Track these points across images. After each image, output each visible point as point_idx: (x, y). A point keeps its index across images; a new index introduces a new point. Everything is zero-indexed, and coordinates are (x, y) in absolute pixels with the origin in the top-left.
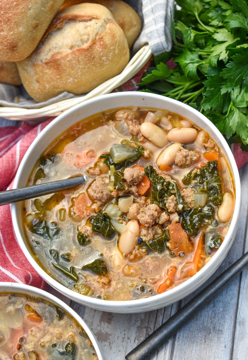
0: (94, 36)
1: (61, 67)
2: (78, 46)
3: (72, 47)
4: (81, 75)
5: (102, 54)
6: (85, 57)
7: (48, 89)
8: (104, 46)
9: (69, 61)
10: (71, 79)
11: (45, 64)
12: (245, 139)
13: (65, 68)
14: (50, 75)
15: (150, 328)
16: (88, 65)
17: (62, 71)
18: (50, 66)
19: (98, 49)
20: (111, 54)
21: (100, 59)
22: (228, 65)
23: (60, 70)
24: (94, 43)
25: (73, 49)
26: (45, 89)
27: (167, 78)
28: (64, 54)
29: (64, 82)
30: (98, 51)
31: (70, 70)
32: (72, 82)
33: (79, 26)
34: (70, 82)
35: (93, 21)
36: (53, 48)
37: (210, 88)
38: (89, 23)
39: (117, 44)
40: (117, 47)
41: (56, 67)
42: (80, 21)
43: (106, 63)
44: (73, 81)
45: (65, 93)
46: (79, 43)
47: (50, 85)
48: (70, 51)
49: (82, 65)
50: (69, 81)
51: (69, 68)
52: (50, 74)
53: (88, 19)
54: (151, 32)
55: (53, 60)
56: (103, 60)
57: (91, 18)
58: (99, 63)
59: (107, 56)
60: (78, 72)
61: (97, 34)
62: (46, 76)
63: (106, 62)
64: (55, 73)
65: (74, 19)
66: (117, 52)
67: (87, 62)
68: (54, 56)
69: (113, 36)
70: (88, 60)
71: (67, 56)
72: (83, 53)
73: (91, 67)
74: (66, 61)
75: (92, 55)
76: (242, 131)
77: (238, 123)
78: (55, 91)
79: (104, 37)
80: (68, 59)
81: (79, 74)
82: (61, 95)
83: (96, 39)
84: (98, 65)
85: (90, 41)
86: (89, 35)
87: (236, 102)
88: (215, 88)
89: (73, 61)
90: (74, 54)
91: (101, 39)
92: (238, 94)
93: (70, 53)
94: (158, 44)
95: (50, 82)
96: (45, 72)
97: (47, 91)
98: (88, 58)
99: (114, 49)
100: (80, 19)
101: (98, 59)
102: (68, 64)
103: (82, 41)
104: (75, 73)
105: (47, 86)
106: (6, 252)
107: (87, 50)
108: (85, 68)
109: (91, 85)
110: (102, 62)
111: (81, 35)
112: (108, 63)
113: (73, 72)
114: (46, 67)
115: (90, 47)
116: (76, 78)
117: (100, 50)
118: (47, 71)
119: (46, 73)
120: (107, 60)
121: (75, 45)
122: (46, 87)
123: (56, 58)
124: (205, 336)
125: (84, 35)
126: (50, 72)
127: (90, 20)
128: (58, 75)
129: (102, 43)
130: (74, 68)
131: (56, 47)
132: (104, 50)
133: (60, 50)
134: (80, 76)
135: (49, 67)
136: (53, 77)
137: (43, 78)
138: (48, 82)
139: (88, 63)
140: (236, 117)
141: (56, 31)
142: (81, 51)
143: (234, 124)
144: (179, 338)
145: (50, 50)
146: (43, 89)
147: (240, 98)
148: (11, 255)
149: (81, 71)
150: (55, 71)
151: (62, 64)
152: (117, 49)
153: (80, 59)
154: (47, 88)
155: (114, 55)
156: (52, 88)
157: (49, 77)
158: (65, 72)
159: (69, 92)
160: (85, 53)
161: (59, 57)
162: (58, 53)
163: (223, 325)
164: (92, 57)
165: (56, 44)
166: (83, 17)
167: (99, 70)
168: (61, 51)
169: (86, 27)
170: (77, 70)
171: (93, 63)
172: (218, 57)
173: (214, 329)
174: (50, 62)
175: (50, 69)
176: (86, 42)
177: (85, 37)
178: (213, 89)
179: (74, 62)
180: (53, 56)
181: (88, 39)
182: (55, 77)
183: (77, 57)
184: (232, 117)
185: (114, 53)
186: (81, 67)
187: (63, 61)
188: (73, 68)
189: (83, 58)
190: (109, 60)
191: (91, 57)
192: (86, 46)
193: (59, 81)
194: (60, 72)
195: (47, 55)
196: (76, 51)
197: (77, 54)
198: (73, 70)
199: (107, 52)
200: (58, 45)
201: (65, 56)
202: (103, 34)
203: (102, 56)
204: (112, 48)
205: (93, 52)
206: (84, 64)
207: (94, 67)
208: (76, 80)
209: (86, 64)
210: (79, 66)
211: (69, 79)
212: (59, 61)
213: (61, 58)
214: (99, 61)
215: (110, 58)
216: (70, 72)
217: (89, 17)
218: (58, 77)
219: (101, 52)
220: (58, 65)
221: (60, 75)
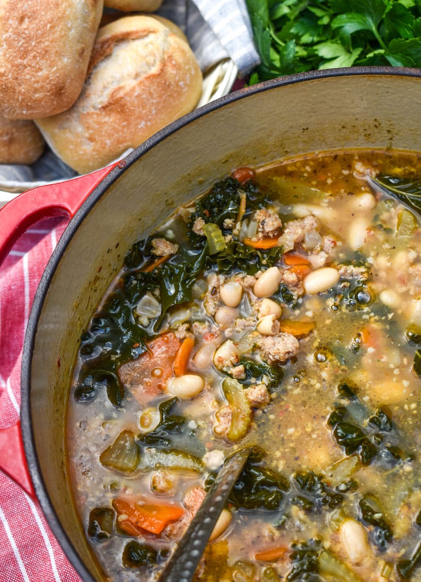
0: (161, 54)
1: (128, 108)
2: (144, 72)
3: (137, 76)
4: (156, 113)
5: (177, 78)
6: (158, 87)
7: (110, 146)
8: (178, 67)
9: (137, 96)
10: (143, 123)
11: (102, 109)
13: (133, 108)
14: (112, 125)
16: (164, 97)
17: (130, 113)
18: (110, 110)
19: (172, 72)
20: (188, 76)
21: (177, 85)
23: (126, 112)
24: (164, 64)
25: (139, 79)
26: (104, 148)
28: (128, 89)
29: (133, 130)
30: (171, 74)
31: (141, 110)
32: (144, 127)
33: (137, 45)
34: (142, 128)
35: (152, 37)
36: (108, 83)
38: (146, 40)
39: (191, 62)
40: (191, 66)
41: (119, 110)
42: (133, 39)
43: (184, 91)
44: (146, 125)
46: (145, 68)
47: (112, 140)
48: (134, 83)
49: (156, 99)
50: (139, 127)
51: (139, 107)
52: (111, 122)
53: (145, 34)
55: (114, 100)
56: (181, 87)
57: (147, 33)
58: (177, 91)
59: (184, 80)
60: (152, 111)
61: (164, 52)
62: (106, 128)
63: (184, 88)
64: (119, 120)
65: (123, 38)
66: (193, 72)
67: (162, 92)
68: (115, 94)
69: (183, 52)
70: (163, 90)
71: (133, 90)
72: (154, 80)
73: (167, 98)
74: (133, 97)
75: (166, 82)
78: (119, 148)
79: (174, 55)
80: (136, 94)
81: (154, 112)
83: (164, 59)
84: (175, 95)
85: (158, 63)
86: (154, 55)
90: (142, 85)
91: (170, 57)
93: (137, 84)
95: (113, 135)
96: (103, 121)
97: (107, 150)
98: (162, 88)
99: (189, 69)
100: (133, 37)
101: (174, 86)
102: (136, 101)
103: (149, 65)
104: (148, 113)
105: (108, 142)
107: (159, 75)
108: (159, 103)
110: (179, 90)
111: (144, 58)
112: (186, 89)
113: (144, 112)
114: (104, 113)
115: (162, 70)
116: (149, 120)
117: (175, 72)
118: (106, 119)
119: (105, 122)
120: (185, 85)
121: (140, 72)
122: (106, 144)
123: (118, 96)
125: (147, 56)
126: (111, 120)
127: (146, 36)
128: (124, 121)
129: (174, 62)
130: (146, 106)
131: (113, 82)
132: (178, 72)
133: (120, 84)
134: (154, 117)
135: (109, 113)
136: (117, 126)
137: (101, 131)
138: (110, 136)
139: (163, 94)
141: (103, 60)
142: (151, 78)
145: (105, 87)
146: (101, 149)
149: (155, 108)
150: (118, 116)
151: (128, 103)
152: (192, 69)
153: (152, 91)
154: (107, 147)
155: (192, 78)
156: (115, 143)
157: (111, 128)
158: (134, 115)
160: (157, 80)
161: (121, 94)
162: (120, 89)
164: (167, 83)
165: (112, 77)
166: (137, 32)
168: (122, 85)
169: (147, 46)
170: (150, 107)
171: (169, 94)
174: (110, 104)
175: (109, 115)
176: (153, 65)
177: (151, 59)
179: (144, 96)
180: (112, 95)
181: (155, 61)
182: (119, 125)
183: (147, 89)
185: (190, 74)
186: (155, 101)
187: (128, 99)
188: (144, 107)
189: (155, 87)
190: (187, 85)
191: (165, 84)
192: (155, 70)
193: (125, 130)
194: (126, 116)
195: (102, 95)
196: (144, 80)
197: (147, 83)
199: (183, 74)
200: (115, 78)
201: (131, 91)
202: (170, 51)
203: (179, 81)
204: (187, 67)
205: (167, 76)
206: (159, 96)
207: (171, 99)
208: (149, 124)
209: (160, 96)
210: (151, 101)
211: (140, 124)
212: (123, 100)
213: (126, 95)
214: (176, 89)
215: (188, 82)
216: (141, 112)
217: (144, 31)
218: (125, 123)
219: (176, 76)
220: (123, 106)
221: (126, 120)
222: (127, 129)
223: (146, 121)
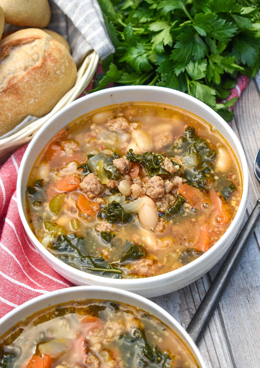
0: (43, 53)
1: (20, 91)
2: (31, 66)
3: (26, 68)
4: (41, 93)
5: (55, 68)
6: (41, 75)
7: (11, 117)
8: (55, 61)
9: (26, 82)
10: (33, 100)
11: (3, 92)
12: (215, 106)
13: (24, 90)
14: (11, 102)
15: (191, 308)
16: (46, 82)
17: (22, 94)
18: (9, 93)
19: (51, 64)
20: (63, 66)
21: (55, 73)
22: (176, 46)
23: (20, 93)
24: (45, 60)
25: (27, 71)
26: (7, 119)
27: (118, 80)
28: (20, 77)
29: (26, 105)
30: (50, 66)
31: (30, 91)
32: (33, 103)
33: (26, 48)
34: (32, 104)
35: (37, 41)
36: (7, 75)
37: (164, 74)
38: (33, 44)
39: (66, 57)
40: (66, 60)
41: (15, 92)
42: (24, 44)
43: (61, 77)
44: (35, 102)
45: (29, 117)
46: (31, 63)
47: (12, 113)
48: (24, 73)
49: (40, 83)
50: (30, 103)
51: (28, 90)
52: (10, 101)
53: (32, 40)
54: (93, 38)
55: (11, 86)
56: (58, 74)
57: (34, 39)
58: (55, 78)
59: (60, 69)
60: (38, 92)
61: (45, 51)
62: (7, 105)
63: (60, 75)
64: (15, 99)
65: (18, 44)
66: (67, 64)
67: (44, 79)
68: (11, 81)
69: (60, 51)
70: (44, 77)
71: (23, 78)
72: (38, 71)
73: (48, 83)
74: (24, 83)
75: (46, 71)
76: (210, 100)
77: (203, 93)
78: (18, 118)
79: (52, 53)
80: (25, 81)
81: (39, 92)
82: (26, 120)
83: (45, 56)
84: (54, 80)
85: (41, 59)
86: (38, 54)
87: (194, 76)
88: (168, 73)
89: (30, 81)
90: (29, 74)
91: (50, 55)
92: (193, 68)
93: (26, 74)
94: (103, 47)
95: (12, 110)
96: (4, 100)
97: (9, 120)
98: (44, 75)
99: (64, 62)
100: (24, 42)
101: (53, 74)
102: (26, 86)
103: (34, 61)
104: (35, 93)
105: (9, 114)
106: (29, 277)
107: (41, 67)
108: (43, 86)
109: (51, 104)
110: (57, 76)
111: (31, 56)
112: (62, 76)
113: (32, 92)
114: (4, 95)
115: (43, 63)
116: (37, 98)
117: (53, 65)
118: (7, 99)
119: (6, 101)
120: (61, 73)
121: (28, 66)
122: (8, 116)
123: (13, 83)
124: (246, 297)
125: (33, 55)
126: (10, 99)
127: (33, 41)
128: (19, 100)
129: (52, 58)
130: (33, 88)
131: (9, 73)
132: (56, 64)
133: (14, 74)
134: (40, 96)
135: (8, 94)
136: (14, 103)
137: (4, 107)
138: (10, 110)
139: (45, 80)
140: (200, 89)
141: (3, 59)
142: (36, 69)
143: (200, 95)
144: (222, 307)
145: (4, 78)
146: (5, 120)
147: (196, 71)
148: (34, 279)
149: (40, 90)
150: (15, 97)
151: (21, 87)
152: (67, 62)
153: (37, 78)
154: (9, 118)
155: (66, 68)
156: (15, 115)
157: (10, 105)
158: (26, 95)
159: (32, 115)
160: (40, 71)
161: (15, 81)
162: (14, 78)
163: (258, 281)
164: (48, 73)
165: (9, 70)
166: (26, 39)
167: (56, 85)
168: (16, 75)
169: (33, 47)
170: (36, 89)
171: (49, 79)
172: (162, 43)
173: (252, 288)
174: (8, 88)
175: (9, 96)
176: (37, 60)
177: (35, 57)
178: (166, 74)
179: (32, 82)
180: (9, 82)
181: (38, 58)
182: (16, 103)
183: (33, 77)
184: (196, 90)
185: (65, 65)
186: (39, 85)
187: (20, 84)
188: (32, 89)
189: (39, 76)
190: (63, 73)
191: (46, 73)
192: (38, 64)
193: (20, 106)
194: (20, 96)
195: (3, 83)
196: (31, 71)
197: (33, 73)
198: (33, 91)
199: (59, 66)
200: (11, 71)
201: (22, 78)
202: (50, 51)
203: (56, 70)
204: (62, 61)
205: (47, 68)
206: (42, 82)
207: (51, 83)
208: (37, 101)
209: (43, 81)
210: (37, 85)
211: (30, 101)
212: (17, 85)
213: (18, 81)
214: (54, 76)
215: (63, 71)
216: (30, 93)
217: (31, 38)
218: (19, 101)
219: (54, 67)
220: (17, 89)
221: (20, 99)
222: (22, 105)
223: (34, 99)
